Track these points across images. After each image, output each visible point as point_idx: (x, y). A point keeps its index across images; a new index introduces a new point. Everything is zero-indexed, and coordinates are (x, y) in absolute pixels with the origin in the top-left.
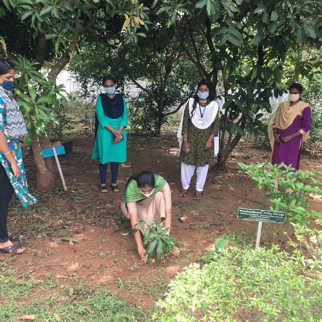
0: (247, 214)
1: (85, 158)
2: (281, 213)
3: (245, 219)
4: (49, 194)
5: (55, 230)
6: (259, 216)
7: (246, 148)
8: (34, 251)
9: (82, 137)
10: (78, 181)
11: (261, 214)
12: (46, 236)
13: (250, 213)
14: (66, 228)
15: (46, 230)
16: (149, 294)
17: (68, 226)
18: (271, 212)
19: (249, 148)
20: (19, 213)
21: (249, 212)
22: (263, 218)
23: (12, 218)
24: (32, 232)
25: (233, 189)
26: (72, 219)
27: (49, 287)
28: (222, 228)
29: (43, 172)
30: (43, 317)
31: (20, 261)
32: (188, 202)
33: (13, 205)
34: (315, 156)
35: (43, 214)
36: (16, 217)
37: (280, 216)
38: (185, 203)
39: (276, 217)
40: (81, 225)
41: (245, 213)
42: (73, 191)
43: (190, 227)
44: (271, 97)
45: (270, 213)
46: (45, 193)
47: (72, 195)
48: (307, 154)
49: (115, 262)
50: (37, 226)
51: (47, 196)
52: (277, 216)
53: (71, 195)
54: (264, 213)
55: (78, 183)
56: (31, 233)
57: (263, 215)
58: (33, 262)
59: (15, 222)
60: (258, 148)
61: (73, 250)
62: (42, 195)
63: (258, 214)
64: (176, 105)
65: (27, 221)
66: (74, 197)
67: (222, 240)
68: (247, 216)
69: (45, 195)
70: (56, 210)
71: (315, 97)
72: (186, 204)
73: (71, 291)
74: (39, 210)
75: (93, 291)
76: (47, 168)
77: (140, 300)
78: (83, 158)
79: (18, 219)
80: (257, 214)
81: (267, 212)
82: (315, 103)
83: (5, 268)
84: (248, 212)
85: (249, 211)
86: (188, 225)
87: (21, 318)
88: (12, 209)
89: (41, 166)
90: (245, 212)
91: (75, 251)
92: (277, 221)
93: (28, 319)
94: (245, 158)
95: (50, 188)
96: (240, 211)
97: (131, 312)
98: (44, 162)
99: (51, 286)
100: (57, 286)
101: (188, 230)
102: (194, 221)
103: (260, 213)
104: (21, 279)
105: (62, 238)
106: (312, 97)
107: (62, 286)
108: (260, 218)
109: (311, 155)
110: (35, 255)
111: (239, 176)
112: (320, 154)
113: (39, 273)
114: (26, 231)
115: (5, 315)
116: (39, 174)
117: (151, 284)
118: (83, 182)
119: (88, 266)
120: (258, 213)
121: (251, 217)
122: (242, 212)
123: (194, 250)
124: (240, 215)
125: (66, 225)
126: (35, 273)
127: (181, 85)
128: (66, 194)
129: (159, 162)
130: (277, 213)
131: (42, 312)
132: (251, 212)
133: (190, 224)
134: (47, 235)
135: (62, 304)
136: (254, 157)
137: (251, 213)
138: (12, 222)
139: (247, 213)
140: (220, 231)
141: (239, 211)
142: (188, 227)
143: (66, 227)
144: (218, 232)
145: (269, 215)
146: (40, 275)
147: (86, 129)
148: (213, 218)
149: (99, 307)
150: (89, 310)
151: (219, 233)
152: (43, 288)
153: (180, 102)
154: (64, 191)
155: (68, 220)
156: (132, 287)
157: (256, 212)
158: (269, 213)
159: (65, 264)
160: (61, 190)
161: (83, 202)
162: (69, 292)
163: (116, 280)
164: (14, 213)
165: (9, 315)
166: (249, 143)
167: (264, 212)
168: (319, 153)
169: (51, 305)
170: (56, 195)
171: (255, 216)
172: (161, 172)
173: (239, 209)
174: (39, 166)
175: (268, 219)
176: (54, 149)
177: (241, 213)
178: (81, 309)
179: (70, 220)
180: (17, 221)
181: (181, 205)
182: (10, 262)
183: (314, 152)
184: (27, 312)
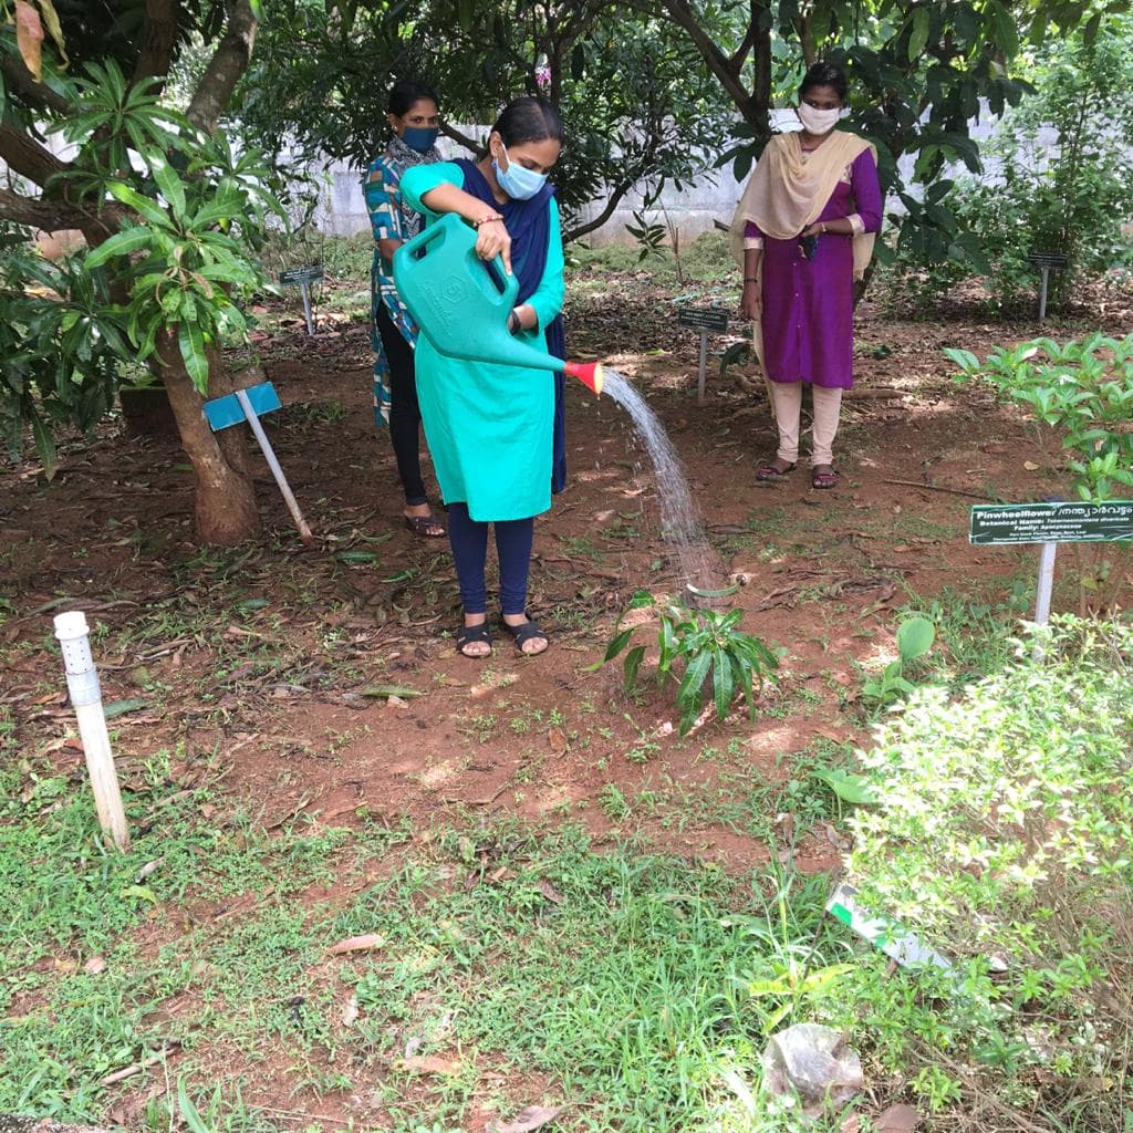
0: (1004, 523)
1: (327, 422)
2: (1121, 505)
3: (997, 542)
4: (251, 557)
5: (326, 668)
6: (1045, 524)
7: (866, 320)
8: (284, 740)
9: (281, 354)
10: (334, 503)
11: (1051, 517)
12: (302, 688)
13: (1014, 519)
14: (358, 657)
15: (296, 672)
16: (726, 823)
17: (363, 649)
18: (1085, 507)
19: (876, 320)
20: (177, 630)
21: (1011, 515)
22: (1060, 530)
23: (160, 647)
24: (252, 683)
25: (873, 464)
26: (366, 626)
27: (385, 844)
28: (888, 591)
29: (218, 483)
30: (409, 936)
31: (248, 780)
32: (737, 523)
33: (144, 605)
34: (1111, 319)
35: (260, 623)
36: (175, 642)
37: (1119, 515)
38: (728, 529)
39: (1103, 520)
40: (406, 641)
41: (994, 520)
42: (332, 537)
43: (776, 601)
44: (973, 118)
45: (1083, 510)
46: (239, 554)
47: (333, 549)
48: (1081, 316)
49: (571, 741)
50: (260, 663)
51: (250, 562)
52: (1107, 515)
53: (327, 550)
54: (1063, 511)
55: (336, 508)
56: (249, 688)
57: (1060, 518)
58: (294, 776)
59: (176, 659)
60: (909, 318)
61: (414, 722)
62: (231, 562)
63: (1040, 518)
64: (600, 198)
65: (220, 651)
66: (344, 555)
67: (920, 624)
68: (1004, 532)
69: (242, 561)
70: (301, 604)
71: (1099, 107)
72: (733, 530)
73: (468, 848)
74: (243, 611)
75: (540, 838)
76: (231, 465)
77: (704, 843)
78: (317, 422)
79: (182, 648)
80: (1036, 518)
81: (1071, 507)
82: (1100, 127)
83: (212, 808)
84: (1004, 514)
85: (1008, 512)
86: (768, 598)
87: (337, 948)
88: (145, 619)
89: (210, 460)
90: (997, 516)
91: (422, 725)
92: (1107, 533)
93: (361, 951)
94: (877, 356)
95: (250, 536)
96: (980, 514)
97: (693, 883)
98: (216, 447)
99: (391, 842)
100: (410, 837)
101: (773, 612)
102: (782, 583)
103: (1048, 513)
104: (279, 832)
105: (357, 690)
106: (1088, 106)
107: (426, 837)
108: (1049, 531)
109: (1095, 317)
110: (293, 753)
111: (880, 419)
112: (1124, 312)
113: (332, 808)
114: (233, 683)
115: (282, 948)
116: (206, 489)
117: (721, 791)
118: (352, 505)
119: (484, 766)
120: (1041, 513)
121: (1017, 531)
122: (987, 520)
123: (822, 672)
124: (977, 529)
125: (354, 646)
126: (318, 811)
127: (610, 119)
128: (310, 551)
129: (586, 405)
130: (1107, 506)
131: (396, 921)
132: (1018, 515)
133: (775, 592)
134: (304, 685)
135: (452, 889)
136: (906, 350)
137: (1018, 519)
138: (165, 660)
139: (1001, 519)
140: (884, 601)
141: (975, 515)
142: (769, 602)
143: (359, 653)
144: (878, 605)
145: (1081, 516)
146: (335, 812)
147: (286, 324)
148: (843, 565)
149: (582, 881)
150: (551, 894)
151: (886, 609)
152: (365, 851)
153: (613, 181)
154: (300, 541)
155: (353, 631)
156: (660, 808)
157: (1034, 514)
158: (1080, 511)
159: (405, 767)
160: (288, 537)
161: (381, 568)
162: (458, 850)
163: (597, 796)
164: (160, 629)
165: (295, 945)
166: (871, 305)
167: (1063, 507)
168: (1122, 308)
169: (419, 899)
170: (278, 558)
171: (1030, 526)
172: (606, 437)
173: (976, 510)
174: (204, 460)
175: (1074, 530)
176: (242, 394)
177: (982, 523)
178: (524, 896)
179: (362, 631)
180: (183, 657)
181: (717, 536)
182: (221, 787)
183: (1102, 306)
184: (350, 929)
